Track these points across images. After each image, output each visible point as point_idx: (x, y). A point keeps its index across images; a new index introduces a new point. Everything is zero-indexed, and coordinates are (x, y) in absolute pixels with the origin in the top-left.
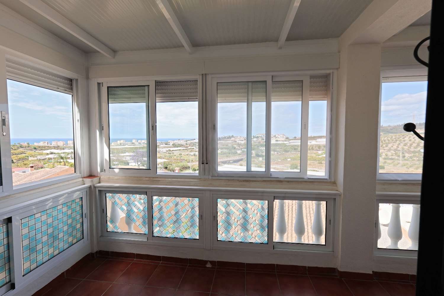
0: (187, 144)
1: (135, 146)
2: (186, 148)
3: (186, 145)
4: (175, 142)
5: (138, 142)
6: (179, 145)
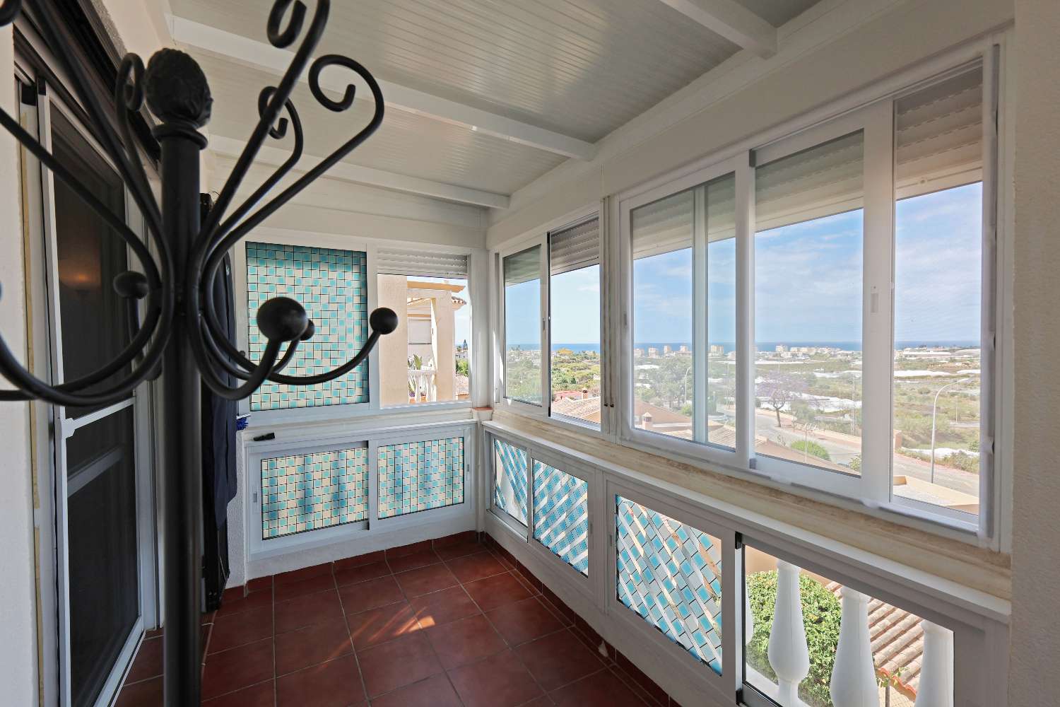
0: (953, 361)
1: (781, 363)
2: (947, 374)
3: (951, 364)
4: (905, 353)
5: (789, 350)
6: (922, 361)
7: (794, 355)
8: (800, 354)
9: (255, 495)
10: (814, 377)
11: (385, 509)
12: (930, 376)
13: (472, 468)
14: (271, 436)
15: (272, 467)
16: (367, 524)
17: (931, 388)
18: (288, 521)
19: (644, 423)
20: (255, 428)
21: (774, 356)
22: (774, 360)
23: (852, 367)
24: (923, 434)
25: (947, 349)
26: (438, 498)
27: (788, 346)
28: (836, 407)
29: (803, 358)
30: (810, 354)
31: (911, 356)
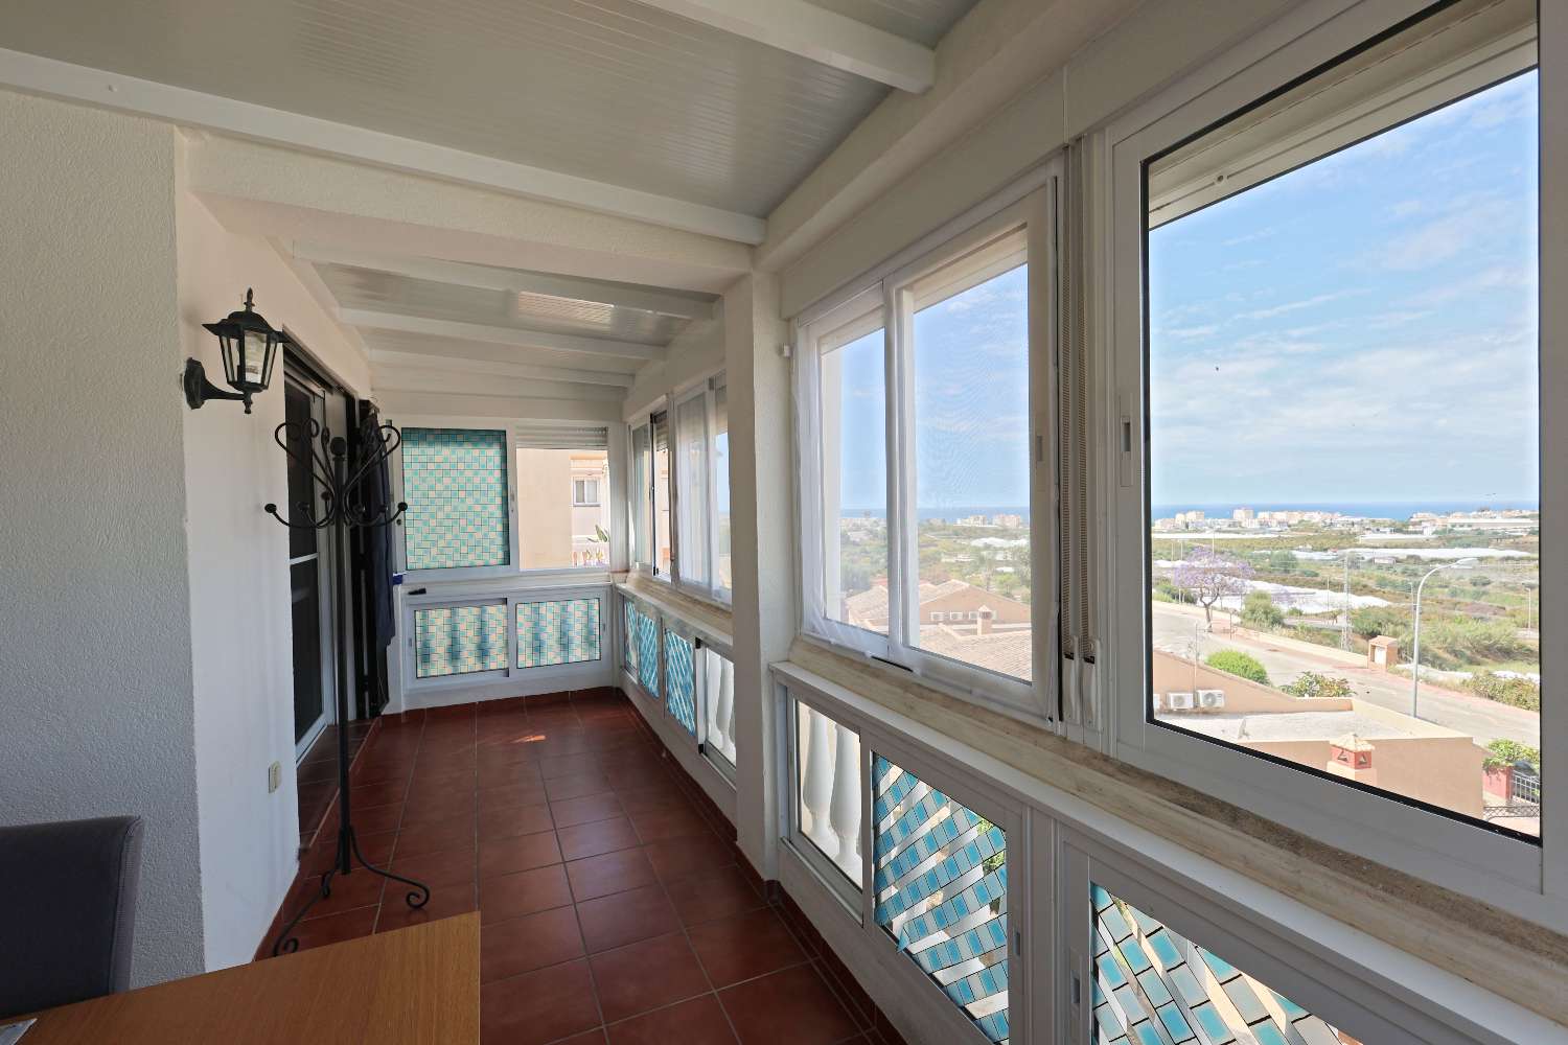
1: (1241, 536)
4: (1453, 520)
5: (1256, 517)
7: (1264, 525)
8: (1274, 523)
9: (410, 640)
10: (1294, 558)
11: (525, 660)
12: (1492, 557)
13: (608, 627)
14: (423, 591)
15: (424, 617)
16: (507, 672)
17: (1492, 576)
18: (439, 666)
19: (979, 620)
20: (411, 584)
21: (1230, 526)
22: (1229, 532)
23: (1360, 542)
24: (1468, 648)
25: (1528, 513)
26: (578, 653)
27: (1256, 510)
28: (1321, 605)
29: (1278, 529)
30: (1290, 522)
31: (1462, 526)
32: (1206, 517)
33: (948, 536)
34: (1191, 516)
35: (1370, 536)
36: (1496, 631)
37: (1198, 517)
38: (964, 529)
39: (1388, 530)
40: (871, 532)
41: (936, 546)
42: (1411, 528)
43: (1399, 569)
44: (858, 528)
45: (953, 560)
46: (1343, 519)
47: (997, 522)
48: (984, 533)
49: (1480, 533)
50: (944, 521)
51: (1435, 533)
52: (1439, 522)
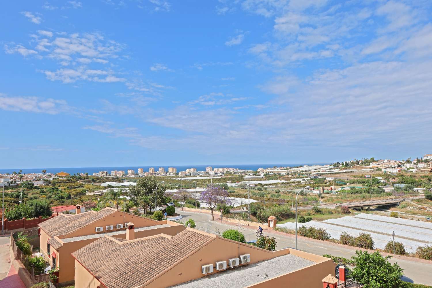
1: (209, 178)
2: (286, 181)
3: (287, 176)
4: (268, 171)
7: (216, 173)
8: (219, 172)
10: (227, 186)
12: (279, 183)
17: (280, 189)
21: (205, 174)
22: (205, 176)
23: (245, 179)
25: (285, 168)
27: (213, 168)
28: (239, 203)
29: (220, 175)
30: (224, 172)
31: (270, 173)
32: (197, 171)
33: (89, 182)
34: (192, 170)
35: (247, 176)
36: (285, 208)
37: (194, 170)
38: (97, 178)
39: (252, 174)
40: (47, 181)
41: (83, 187)
42: (258, 174)
43: (257, 188)
44: (39, 179)
45: (92, 194)
46: (239, 171)
47: (113, 174)
48: (107, 180)
49: (275, 175)
50: (87, 174)
51: (264, 175)
52: (265, 171)
